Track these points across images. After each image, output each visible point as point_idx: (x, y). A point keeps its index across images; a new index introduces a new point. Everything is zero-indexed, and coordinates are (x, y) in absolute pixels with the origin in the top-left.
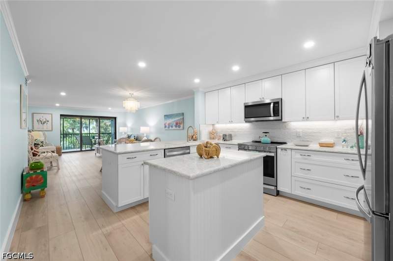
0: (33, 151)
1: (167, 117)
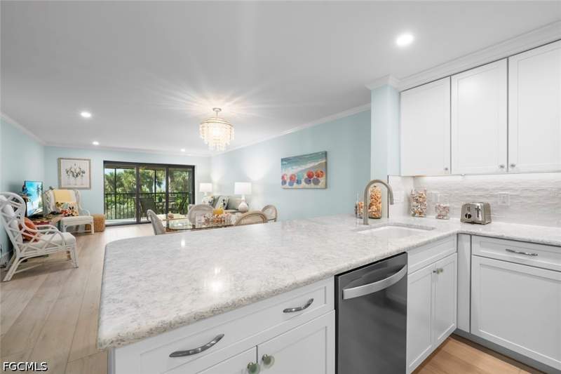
0: (22, 232)
1: (287, 161)
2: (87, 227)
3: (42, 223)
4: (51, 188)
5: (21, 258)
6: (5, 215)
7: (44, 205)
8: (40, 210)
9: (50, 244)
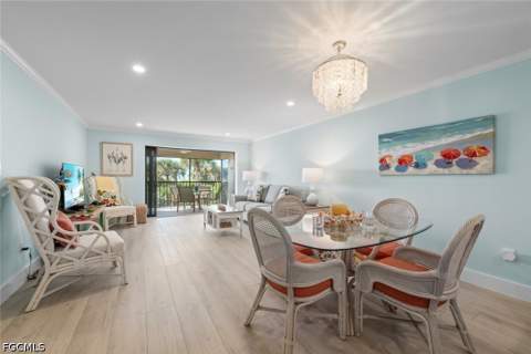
2: (130, 218)
3: (82, 218)
4: (93, 175)
5: (51, 275)
6: (30, 210)
7: (85, 193)
8: (81, 200)
9: (92, 252)
